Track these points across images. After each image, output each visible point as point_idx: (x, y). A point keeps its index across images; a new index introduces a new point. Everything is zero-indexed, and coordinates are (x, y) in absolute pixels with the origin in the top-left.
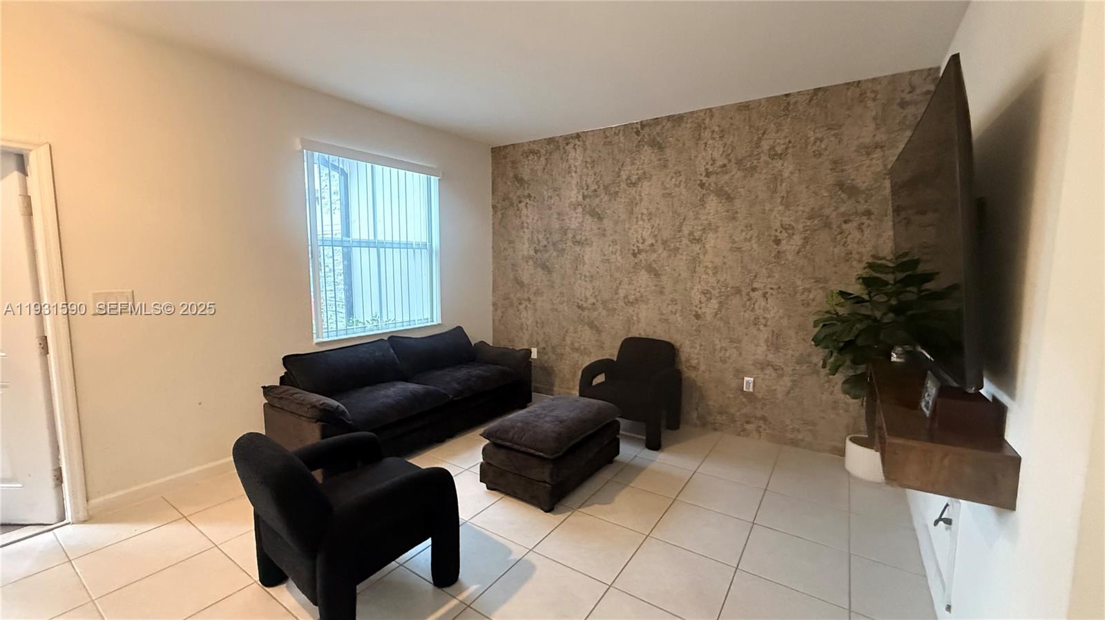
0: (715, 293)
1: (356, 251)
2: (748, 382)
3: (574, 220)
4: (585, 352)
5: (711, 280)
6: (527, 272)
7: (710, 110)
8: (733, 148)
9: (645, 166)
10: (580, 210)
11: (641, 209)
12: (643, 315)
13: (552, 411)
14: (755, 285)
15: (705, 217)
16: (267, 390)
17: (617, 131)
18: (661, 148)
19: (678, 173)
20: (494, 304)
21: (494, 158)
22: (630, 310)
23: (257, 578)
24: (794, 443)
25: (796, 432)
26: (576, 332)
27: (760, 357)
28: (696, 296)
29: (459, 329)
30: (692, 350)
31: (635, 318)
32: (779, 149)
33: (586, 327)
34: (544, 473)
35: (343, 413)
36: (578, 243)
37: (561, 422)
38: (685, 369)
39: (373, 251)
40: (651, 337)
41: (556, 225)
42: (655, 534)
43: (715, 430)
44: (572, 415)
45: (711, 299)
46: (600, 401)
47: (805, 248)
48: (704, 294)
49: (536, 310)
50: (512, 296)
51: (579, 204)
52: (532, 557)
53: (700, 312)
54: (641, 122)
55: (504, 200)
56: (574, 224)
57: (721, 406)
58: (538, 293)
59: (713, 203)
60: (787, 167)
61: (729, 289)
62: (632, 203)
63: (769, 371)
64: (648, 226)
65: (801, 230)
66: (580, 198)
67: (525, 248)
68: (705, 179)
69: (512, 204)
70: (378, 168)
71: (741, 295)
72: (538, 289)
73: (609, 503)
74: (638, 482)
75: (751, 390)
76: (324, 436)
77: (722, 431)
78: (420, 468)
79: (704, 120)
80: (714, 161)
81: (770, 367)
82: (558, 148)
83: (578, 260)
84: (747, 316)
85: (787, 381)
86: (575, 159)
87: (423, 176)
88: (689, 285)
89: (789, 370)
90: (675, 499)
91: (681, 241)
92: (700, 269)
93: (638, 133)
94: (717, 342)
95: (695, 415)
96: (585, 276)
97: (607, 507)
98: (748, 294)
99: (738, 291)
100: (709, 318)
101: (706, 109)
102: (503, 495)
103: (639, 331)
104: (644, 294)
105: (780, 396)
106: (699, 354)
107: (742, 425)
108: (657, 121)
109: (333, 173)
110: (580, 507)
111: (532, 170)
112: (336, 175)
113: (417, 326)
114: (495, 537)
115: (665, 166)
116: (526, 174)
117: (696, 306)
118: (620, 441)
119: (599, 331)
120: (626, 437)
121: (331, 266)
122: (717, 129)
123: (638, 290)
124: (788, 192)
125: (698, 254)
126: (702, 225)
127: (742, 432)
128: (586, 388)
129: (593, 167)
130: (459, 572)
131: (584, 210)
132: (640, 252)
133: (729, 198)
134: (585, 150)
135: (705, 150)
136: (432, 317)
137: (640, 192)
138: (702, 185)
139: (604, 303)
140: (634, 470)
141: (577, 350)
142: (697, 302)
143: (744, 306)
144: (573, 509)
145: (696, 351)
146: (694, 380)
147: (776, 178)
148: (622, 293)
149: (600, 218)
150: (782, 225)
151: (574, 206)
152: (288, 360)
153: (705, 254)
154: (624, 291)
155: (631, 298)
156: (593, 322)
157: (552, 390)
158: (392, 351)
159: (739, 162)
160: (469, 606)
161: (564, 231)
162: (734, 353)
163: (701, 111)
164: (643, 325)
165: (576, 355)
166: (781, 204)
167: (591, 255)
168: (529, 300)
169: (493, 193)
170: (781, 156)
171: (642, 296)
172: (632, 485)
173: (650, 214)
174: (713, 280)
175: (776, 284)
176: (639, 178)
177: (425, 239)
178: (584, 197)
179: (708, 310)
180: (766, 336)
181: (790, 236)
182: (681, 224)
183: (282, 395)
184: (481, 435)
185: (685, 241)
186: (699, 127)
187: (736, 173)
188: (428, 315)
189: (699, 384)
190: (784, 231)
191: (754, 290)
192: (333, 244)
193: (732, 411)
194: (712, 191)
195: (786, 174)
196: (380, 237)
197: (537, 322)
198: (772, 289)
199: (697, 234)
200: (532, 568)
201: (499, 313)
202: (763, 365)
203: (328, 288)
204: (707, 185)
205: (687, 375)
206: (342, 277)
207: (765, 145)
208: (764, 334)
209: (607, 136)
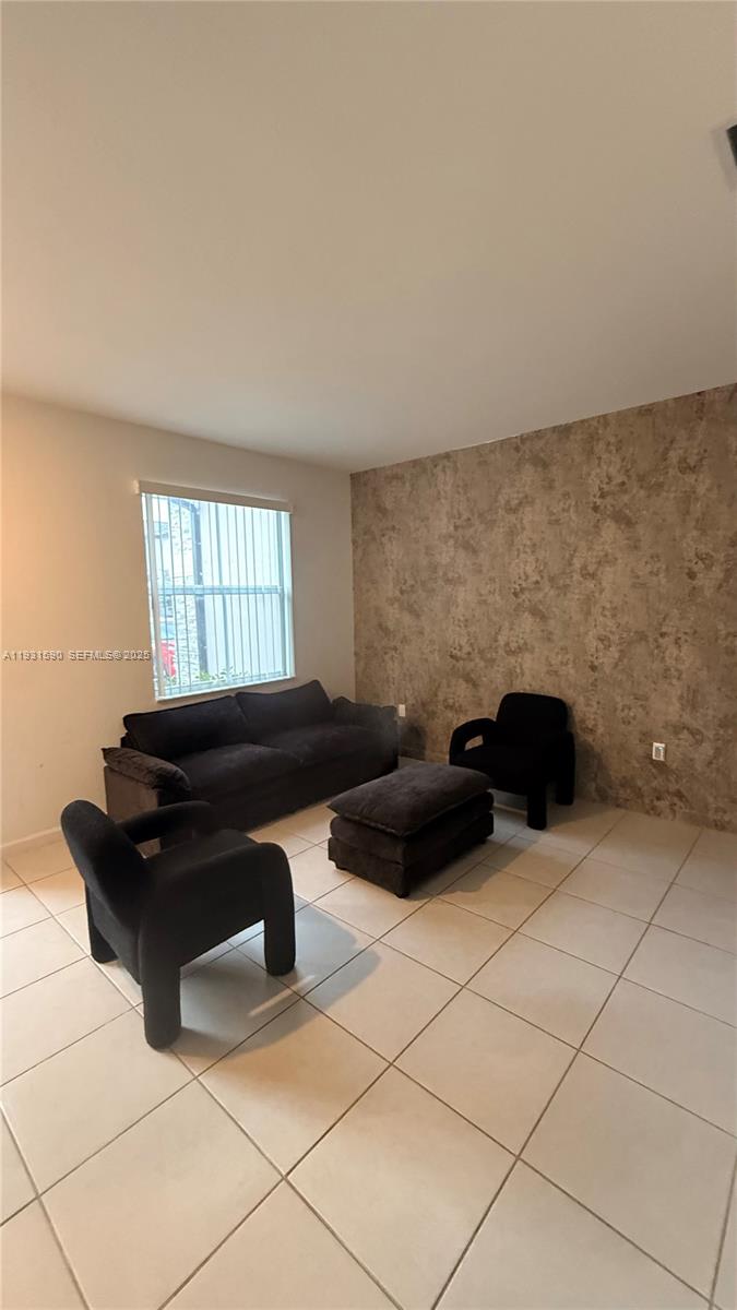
0: (615, 638)
1: (208, 599)
2: (657, 749)
3: (445, 555)
4: (459, 710)
5: (609, 623)
6: (393, 615)
7: (604, 416)
8: (634, 462)
9: (527, 488)
10: (451, 542)
11: (523, 539)
12: (526, 666)
13: (410, 781)
14: (664, 630)
15: (601, 547)
16: (107, 752)
17: (493, 448)
18: (545, 465)
19: (566, 495)
20: (356, 654)
21: (353, 484)
22: (512, 660)
23: (89, 953)
24: (720, 826)
25: (720, 814)
26: (449, 686)
27: (674, 718)
28: (592, 643)
29: (316, 683)
30: (588, 709)
31: (518, 670)
32: (692, 461)
33: (461, 681)
34: (397, 853)
35: (182, 778)
36: (449, 581)
37: (418, 794)
38: (579, 731)
39: (219, 598)
40: (537, 693)
41: (424, 562)
42: (525, 929)
43: (618, 806)
44: (434, 786)
45: (610, 646)
46: (469, 770)
47: (728, 582)
48: (602, 640)
49: (403, 661)
50: (376, 644)
51: (451, 537)
52: (377, 948)
53: (596, 664)
54: (522, 436)
55: (365, 534)
56: (444, 559)
57: (624, 777)
58: (405, 640)
59: (610, 531)
60: (703, 483)
61: (632, 634)
62: (512, 533)
63: (685, 735)
64: (531, 559)
65: (722, 559)
66: (452, 528)
67: (390, 589)
68: (599, 501)
69: (374, 539)
70: (222, 506)
71: (647, 641)
72: (405, 637)
73: (475, 891)
74: (513, 868)
75: (662, 759)
76: (160, 804)
77: (626, 808)
78: (254, 842)
79: (597, 429)
80: (610, 478)
81: (685, 731)
82: (424, 470)
83: (450, 603)
84: (654, 666)
85: (707, 749)
86: (445, 483)
87: (273, 513)
88: (582, 630)
89: (710, 734)
90: (555, 890)
91: (572, 577)
92: (596, 610)
93: (517, 449)
94: (618, 699)
95: (592, 787)
96: (459, 620)
97: (472, 895)
98: (656, 640)
99: (642, 637)
100: (607, 670)
101: (599, 417)
102: (353, 876)
103: (524, 685)
104: (528, 641)
105: (699, 767)
106: (596, 713)
107: (652, 801)
108: (538, 434)
109: (183, 509)
110: (440, 894)
111: (395, 497)
112: (187, 513)
113: (267, 681)
114: (339, 923)
115: (551, 487)
116: (389, 505)
117: (592, 656)
118: (495, 817)
119: (475, 685)
120: (501, 811)
121: (183, 612)
122: (613, 440)
123: (521, 636)
124: (703, 514)
125: (593, 592)
126: (597, 557)
127: (653, 811)
128: (458, 754)
129: (465, 493)
130: (294, 960)
131: (456, 542)
132: (522, 590)
133: (629, 523)
134: (456, 470)
135: (599, 465)
136: (285, 671)
137: (522, 519)
138: (596, 508)
139: (481, 652)
140: (510, 852)
141: (450, 707)
142: (593, 650)
143: (652, 654)
144: (430, 895)
145: (593, 710)
146: (590, 745)
147: (689, 497)
148: (502, 640)
149: (475, 552)
150: (697, 555)
151: (445, 538)
152: (130, 721)
153: (602, 591)
154: (505, 638)
155: (513, 646)
156: (468, 674)
157: (423, 754)
158: (239, 709)
159: (641, 478)
160: (303, 997)
161: (434, 568)
162: (640, 713)
163: (593, 418)
164: (527, 678)
165: (450, 714)
166: (695, 528)
167: (464, 595)
168: (395, 649)
169: (353, 527)
170: (693, 469)
171: (525, 644)
172: (505, 870)
173: (534, 545)
174: (610, 623)
175: (691, 627)
176: (520, 503)
177: (276, 582)
178: (456, 528)
179: (605, 660)
180: (679, 693)
181: (709, 568)
182: (572, 556)
183: (120, 759)
184: (328, 807)
185: (576, 577)
186: (593, 438)
187: (638, 492)
188: (279, 668)
189: (597, 749)
190: (700, 562)
191: (663, 635)
192: (185, 591)
193: (639, 783)
194: (609, 516)
195: (701, 490)
196: (226, 583)
197: (405, 675)
198: (686, 633)
199: (591, 569)
200: (376, 960)
201: (362, 664)
202: (678, 729)
203: (179, 637)
204: (602, 507)
205: (582, 739)
206: (195, 624)
207: (674, 456)
208: (677, 689)
209: (481, 455)
